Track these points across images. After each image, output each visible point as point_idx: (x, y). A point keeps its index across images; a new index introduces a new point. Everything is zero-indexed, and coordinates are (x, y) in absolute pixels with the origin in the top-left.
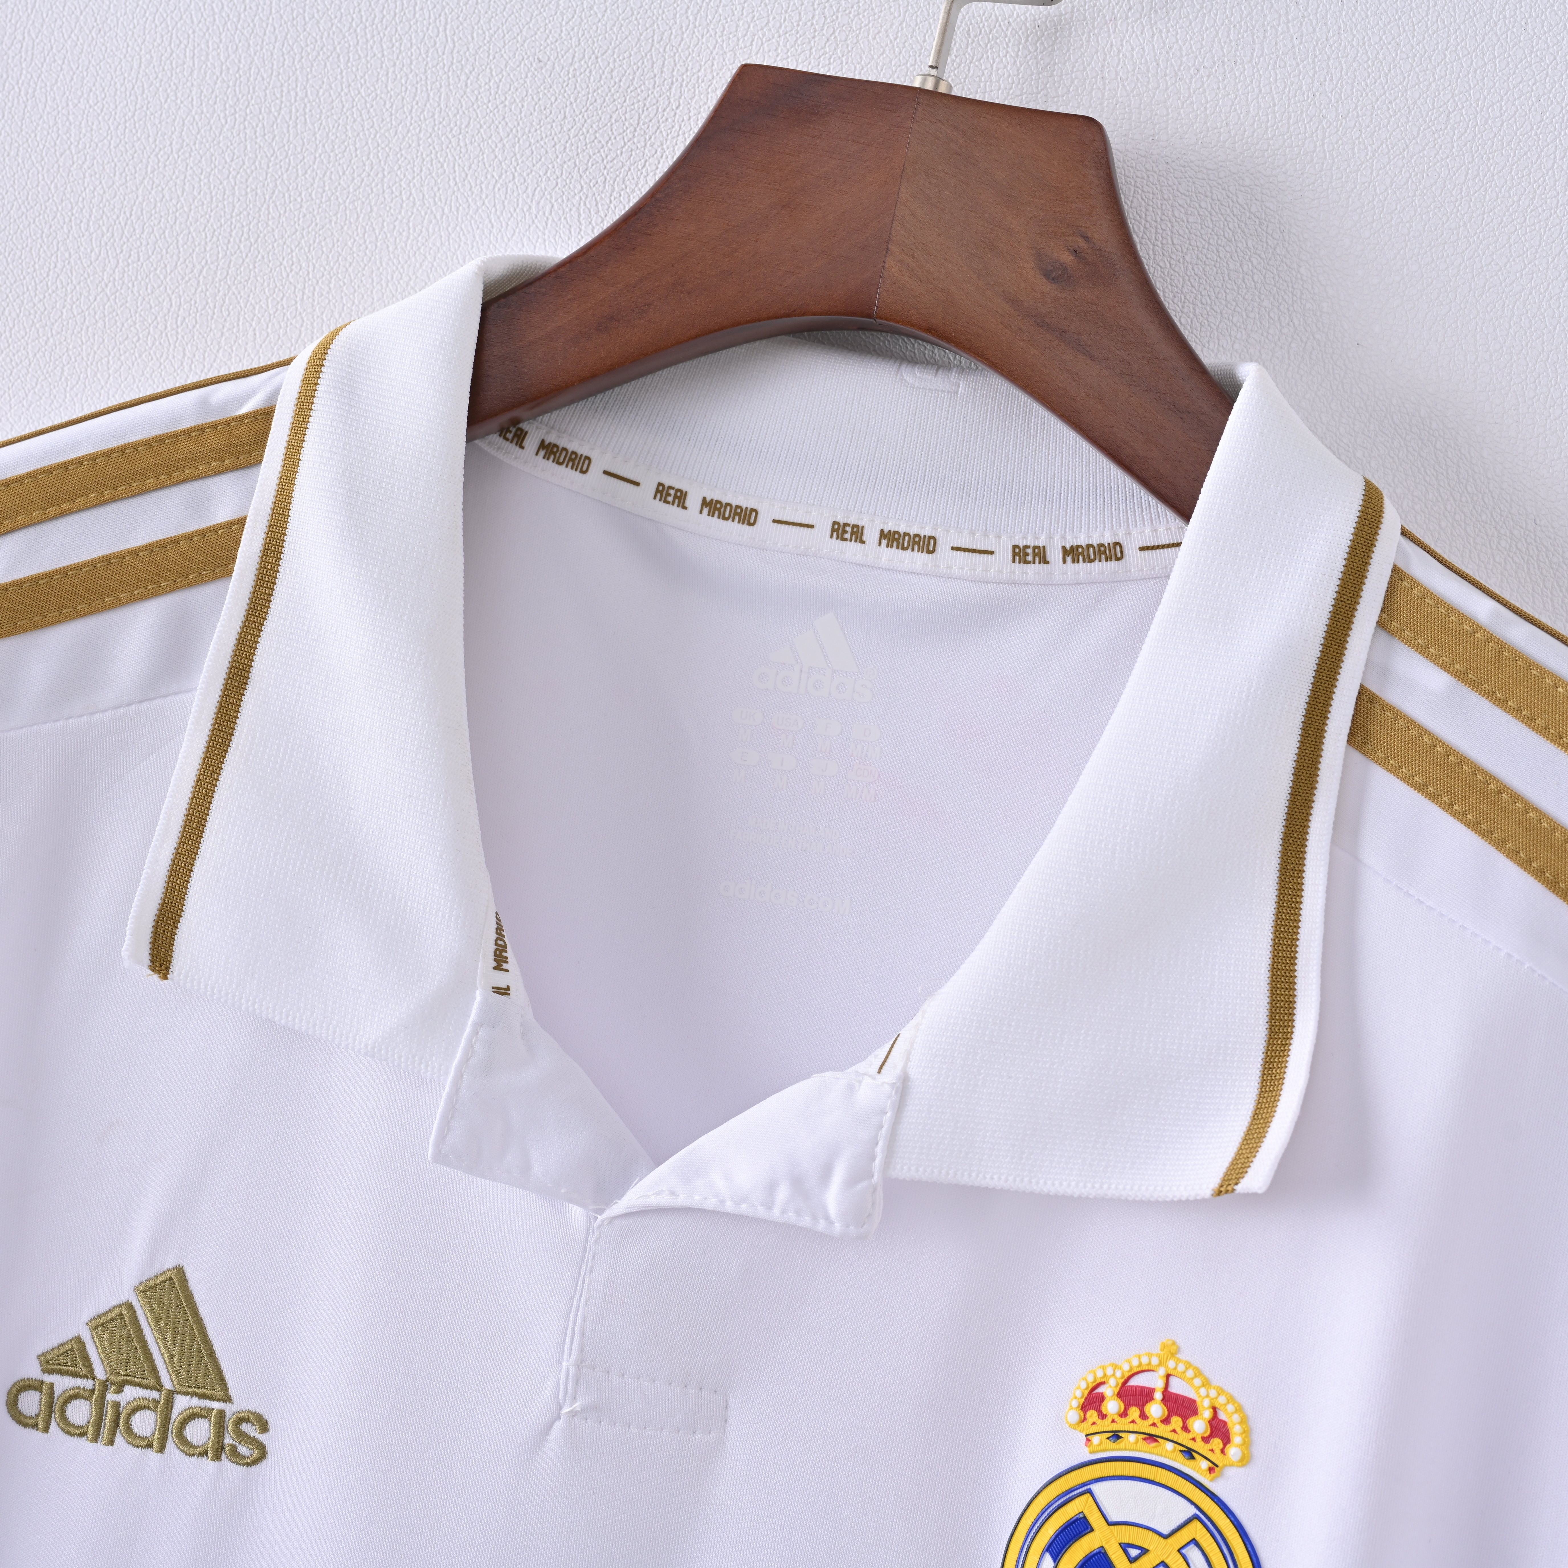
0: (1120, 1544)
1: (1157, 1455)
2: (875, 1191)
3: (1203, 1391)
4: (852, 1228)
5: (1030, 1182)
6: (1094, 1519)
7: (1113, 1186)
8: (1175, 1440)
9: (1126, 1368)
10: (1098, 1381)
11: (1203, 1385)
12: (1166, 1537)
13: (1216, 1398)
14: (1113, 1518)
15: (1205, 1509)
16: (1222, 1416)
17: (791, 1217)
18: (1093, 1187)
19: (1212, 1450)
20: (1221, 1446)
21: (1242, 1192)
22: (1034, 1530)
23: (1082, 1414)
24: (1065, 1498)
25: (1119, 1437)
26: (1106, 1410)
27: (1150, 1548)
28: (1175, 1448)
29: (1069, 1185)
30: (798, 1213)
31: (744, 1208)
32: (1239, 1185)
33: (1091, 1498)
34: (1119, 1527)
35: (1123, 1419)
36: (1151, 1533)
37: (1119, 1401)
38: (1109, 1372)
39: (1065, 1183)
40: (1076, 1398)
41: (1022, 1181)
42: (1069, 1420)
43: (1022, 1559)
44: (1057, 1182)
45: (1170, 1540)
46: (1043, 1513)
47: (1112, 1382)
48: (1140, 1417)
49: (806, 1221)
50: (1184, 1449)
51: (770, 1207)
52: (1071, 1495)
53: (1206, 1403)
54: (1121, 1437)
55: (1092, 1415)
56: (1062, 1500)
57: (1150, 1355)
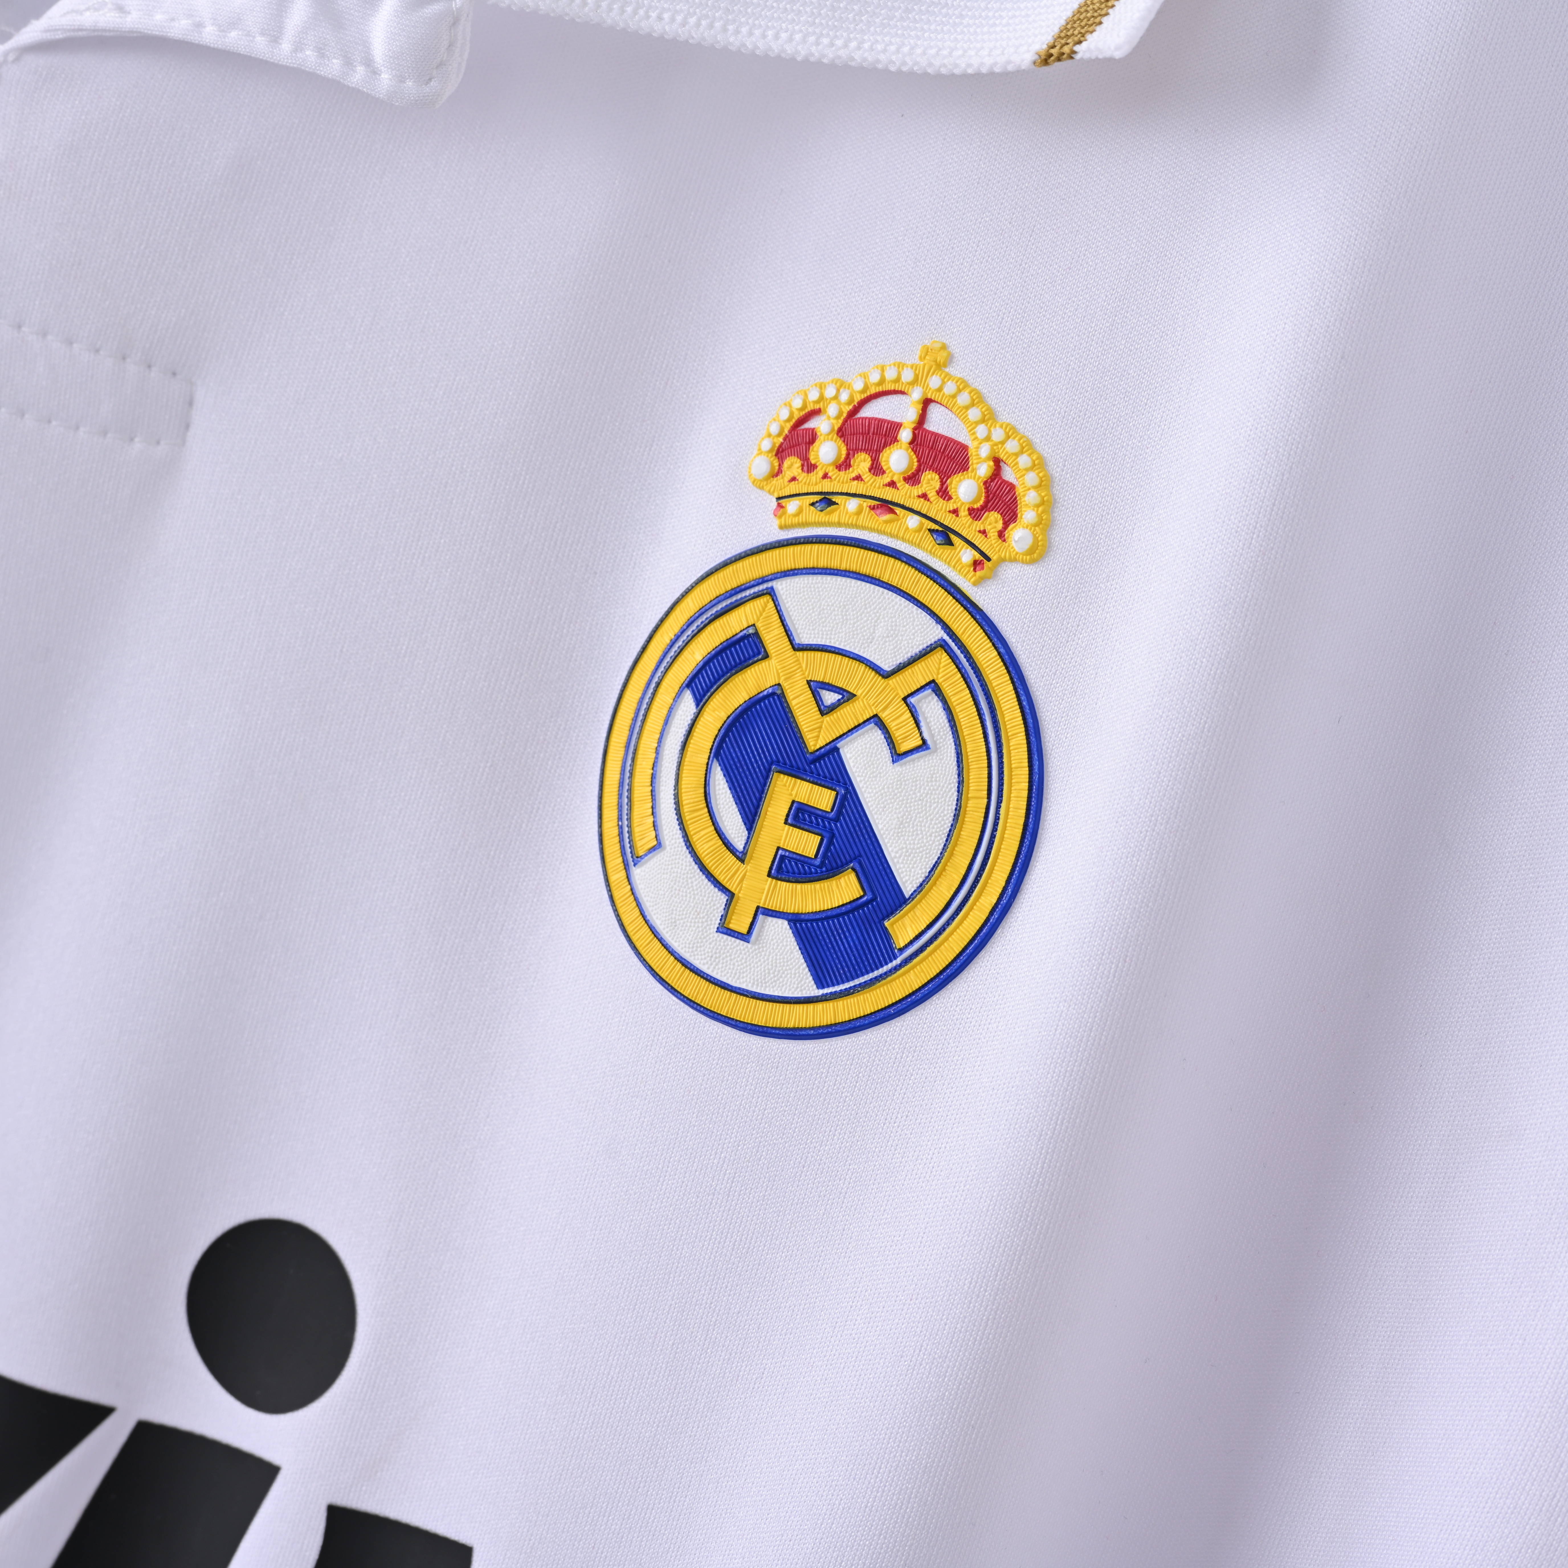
0: (809, 682)
1: (891, 535)
2: (455, 22)
3: (981, 430)
4: (409, 83)
5: (725, 29)
6: (773, 638)
7: (866, 46)
8: (924, 512)
9: (858, 386)
10: (810, 407)
11: (983, 421)
12: (886, 675)
13: (1003, 443)
14: (804, 637)
15: (959, 632)
16: (1008, 475)
17: (309, 57)
18: (832, 44)
19: (984, 532)
20: (1000, 525)
21: (1087, 56)
22: (672, 653)
23: (776, 464)
24: (729, 601)
25: (831, 503)
26: (817, 456)
27: (858, 694)
28: (922, 525)
29: (790, 39)
30: (321, 52)
31: (233, 40)
32: (1084, 44)
33: (771, 604)
34: (811, 654)
35: (842, 473)
36: (863, 667)
37: (840, 442)
38: (830, 392)
39: (784, 36)
40: (769, 435)
41: (711, 26)
42: (753, 471)
43: (646, 700)
44: (770, 33)
45: (893, 681)
46: (689, 624)
47: (832, 410)
48: (870, 470)
49: (333, 67)
50: (937, 527)
51: (275, 39)
52: (739, 596)
53: (985, 451)
54: (835, 503)
55: (793, 465)
56: (724, 604)
57: (900, 366)
